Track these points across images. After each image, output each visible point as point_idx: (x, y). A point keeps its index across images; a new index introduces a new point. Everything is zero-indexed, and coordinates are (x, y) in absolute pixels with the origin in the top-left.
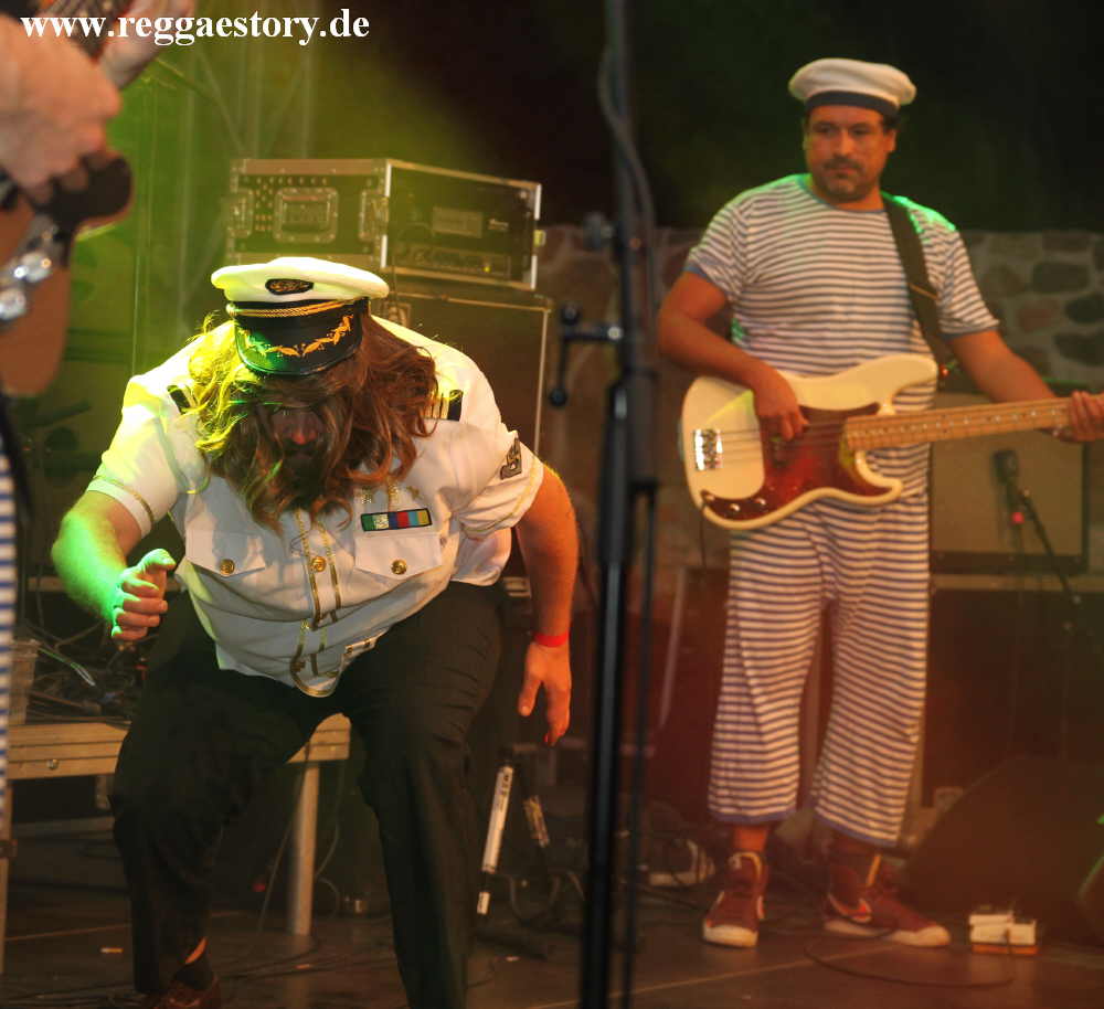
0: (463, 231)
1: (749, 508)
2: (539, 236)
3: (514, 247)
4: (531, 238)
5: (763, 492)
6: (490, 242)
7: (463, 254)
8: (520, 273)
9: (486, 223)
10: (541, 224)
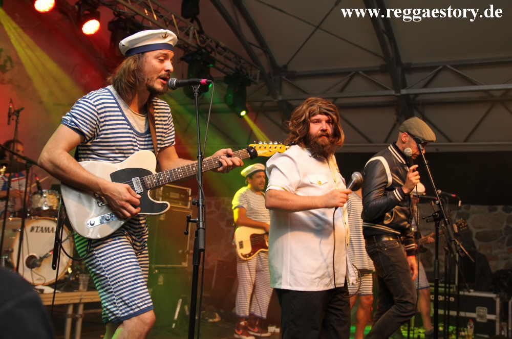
0: (175, 197)
1: (250, 255)
2: (190, 198)
3: (185, 201)
4: (189, 199)
5: (252, 252)
6: (181, 199)
7: (176, 201)
8: (186, 205)
9: (180, 196)
10: (191, 196)
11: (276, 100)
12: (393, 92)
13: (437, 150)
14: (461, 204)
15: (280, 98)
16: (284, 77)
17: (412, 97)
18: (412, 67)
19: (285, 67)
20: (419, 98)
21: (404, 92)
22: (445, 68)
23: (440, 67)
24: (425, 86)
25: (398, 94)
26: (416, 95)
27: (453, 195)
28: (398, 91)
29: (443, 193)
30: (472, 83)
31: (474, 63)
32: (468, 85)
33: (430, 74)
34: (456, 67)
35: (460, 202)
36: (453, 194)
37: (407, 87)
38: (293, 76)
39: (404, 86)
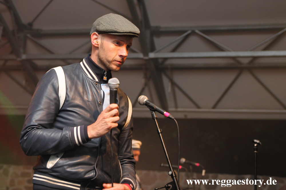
11: (19, 59)
12: (141, 56)
13: (186, 116)
14: (206, 173)
15: (24, 57)
16: (29, 35)
17: (160, 61)
18: (161, 30)
19: (31, 25)
20: (168, 62)
21: (152, 55)
22: (193, 33)
23: (189, 32)
24: (174, 50)
25: (146, 58)
26: (166, 59)
27: (197, 164)
28: (146, 54)
29: (187, 161)
30: (220, 49)
31: (222, 28)
32: (215, 51)
33: (178, 39)
34: (204, 32)
35: (204, 171)
36: (197, 162)
37: (155, 51)
38: (40, 35)
39: (153, 49)
